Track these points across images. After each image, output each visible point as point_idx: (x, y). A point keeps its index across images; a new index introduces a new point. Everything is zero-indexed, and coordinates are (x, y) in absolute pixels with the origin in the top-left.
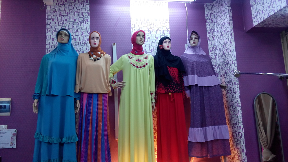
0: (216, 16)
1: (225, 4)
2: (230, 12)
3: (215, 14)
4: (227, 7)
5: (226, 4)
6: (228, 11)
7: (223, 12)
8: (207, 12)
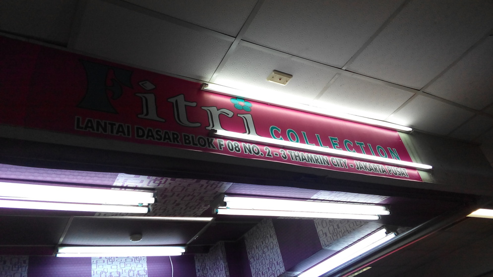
0: (210, 272)
1: (219, 258)
2: (226, 270)
3: (208, 268)
4: (222, 262)
5: (221, 259)
6: (224, 268)
7: (218, 268)
8: (198, 266)
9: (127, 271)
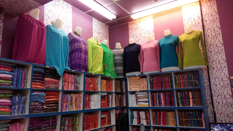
9: (144, 33)
